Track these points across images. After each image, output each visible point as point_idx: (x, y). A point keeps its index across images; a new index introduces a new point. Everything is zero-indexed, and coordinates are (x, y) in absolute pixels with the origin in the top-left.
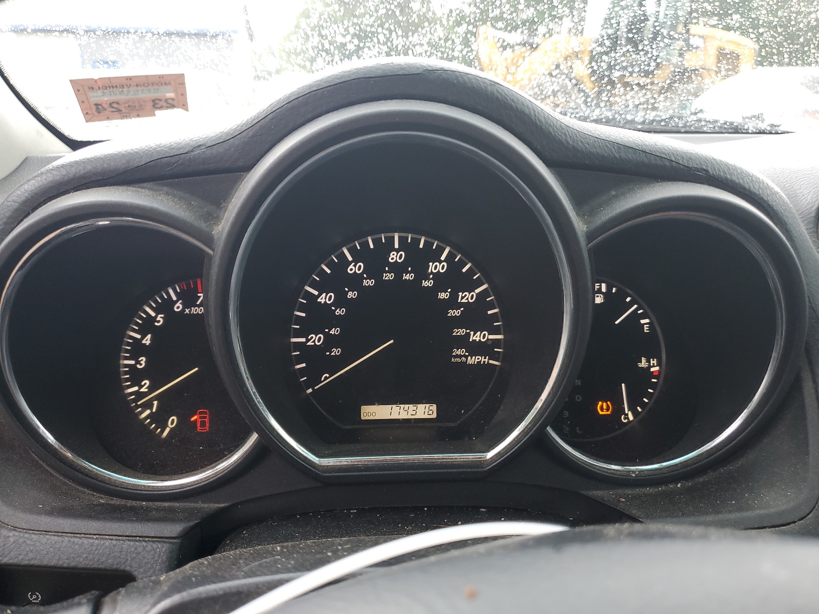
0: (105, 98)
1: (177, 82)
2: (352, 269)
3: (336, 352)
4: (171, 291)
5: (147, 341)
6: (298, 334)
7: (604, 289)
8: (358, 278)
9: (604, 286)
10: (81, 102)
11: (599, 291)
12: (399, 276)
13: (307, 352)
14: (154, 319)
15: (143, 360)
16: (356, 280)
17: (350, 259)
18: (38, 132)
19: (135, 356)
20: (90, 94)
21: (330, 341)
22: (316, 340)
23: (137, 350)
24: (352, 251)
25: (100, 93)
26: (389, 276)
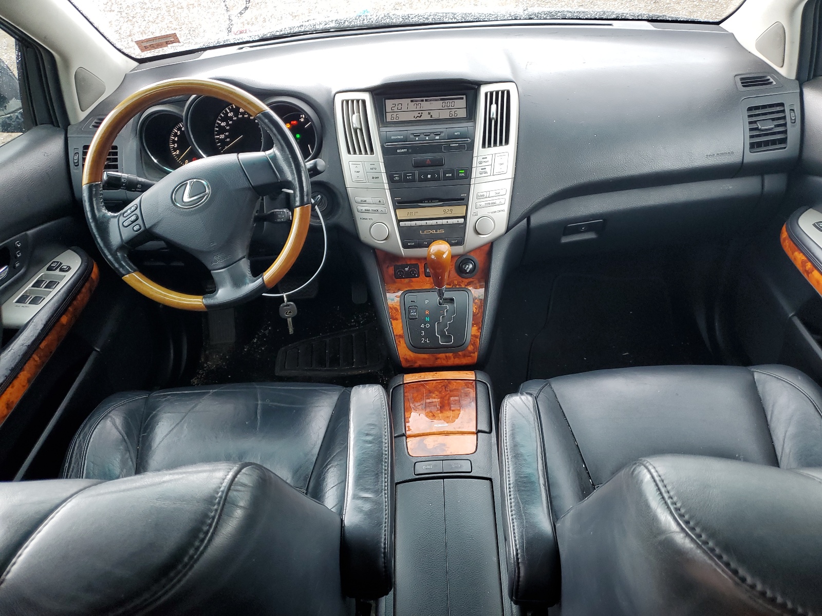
0: (145, 44)
1: (174, 35)
2: (229, 115)
3: (228, 140)
4: (180, 124)
5: (176, 139)
6: (217, 135)
7: (303, 117)
8: (232, 117)
9: (303, 116)
10: (139, 47)
11: (302, 117)
12: (243, 116)
13: (220, 140)
14: (177, 133)
15: (176, 144)
16: (231, 118)
17: (229, 111)
18: (127, 62)
19: (173, 144)
20: (142, 44)
21: (226, 137)
22: (222, 136)
23: (174, 142)
24: (229, 109)
25: (146, 43)
26: (240, 116)
